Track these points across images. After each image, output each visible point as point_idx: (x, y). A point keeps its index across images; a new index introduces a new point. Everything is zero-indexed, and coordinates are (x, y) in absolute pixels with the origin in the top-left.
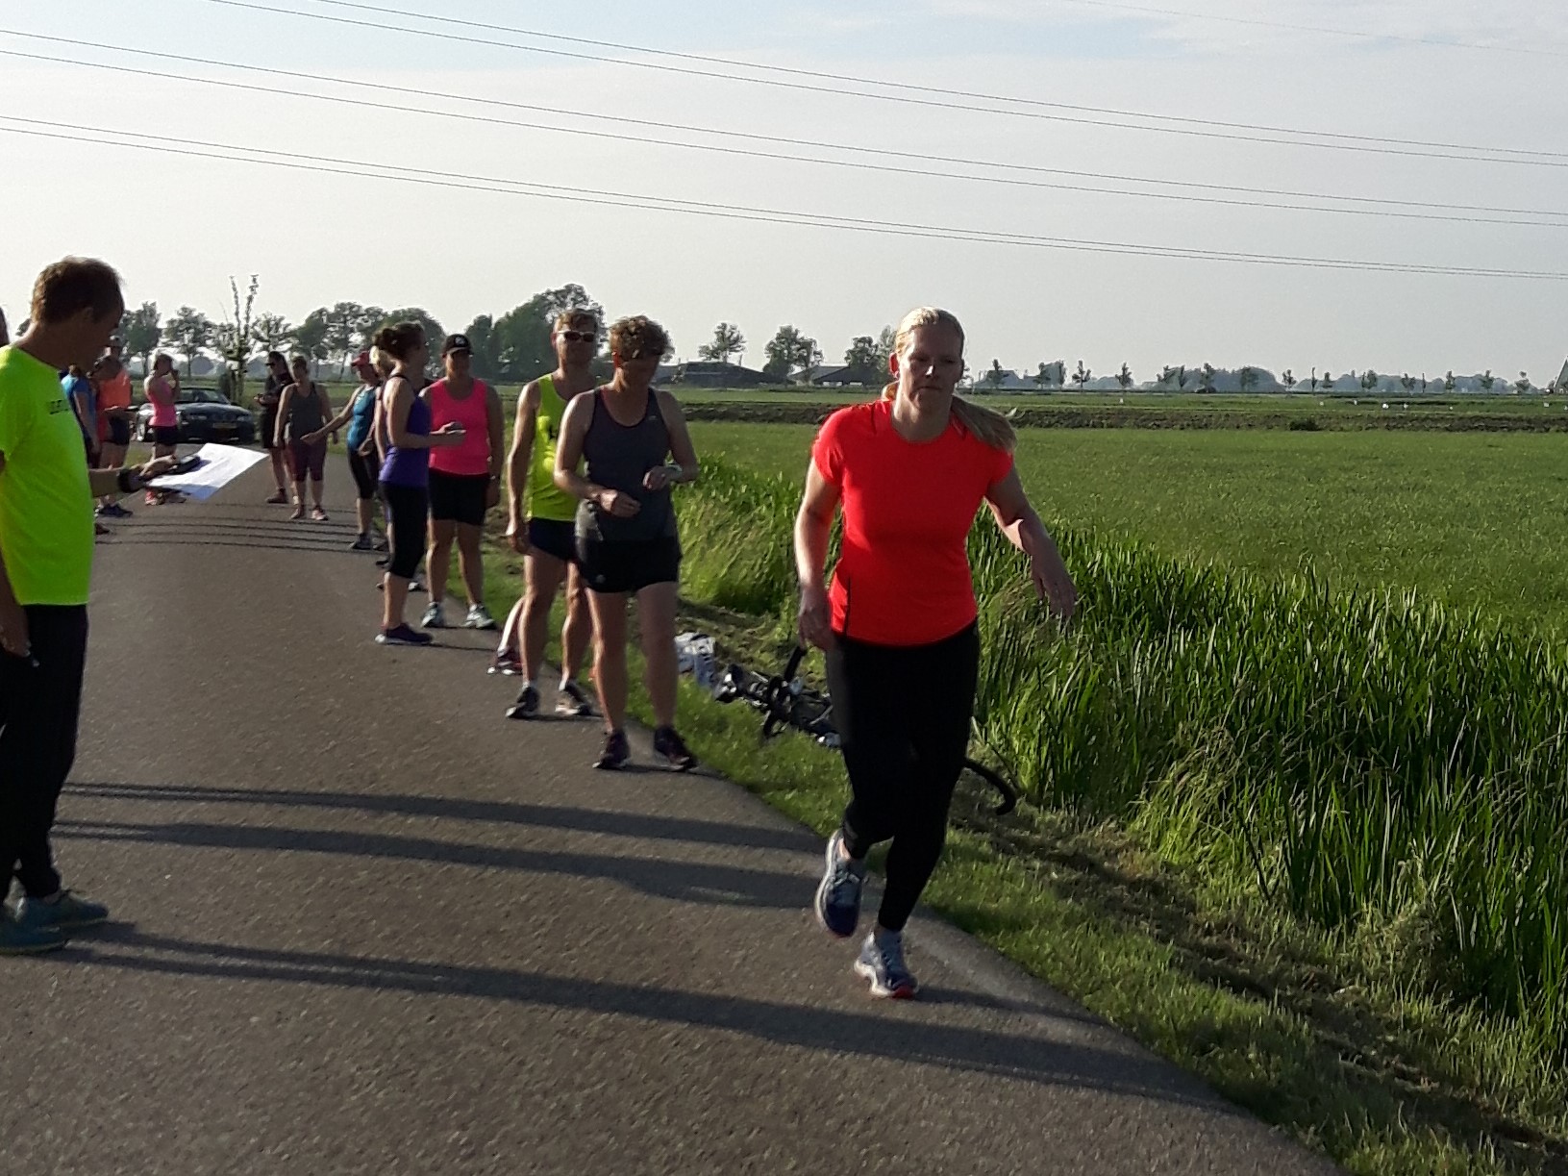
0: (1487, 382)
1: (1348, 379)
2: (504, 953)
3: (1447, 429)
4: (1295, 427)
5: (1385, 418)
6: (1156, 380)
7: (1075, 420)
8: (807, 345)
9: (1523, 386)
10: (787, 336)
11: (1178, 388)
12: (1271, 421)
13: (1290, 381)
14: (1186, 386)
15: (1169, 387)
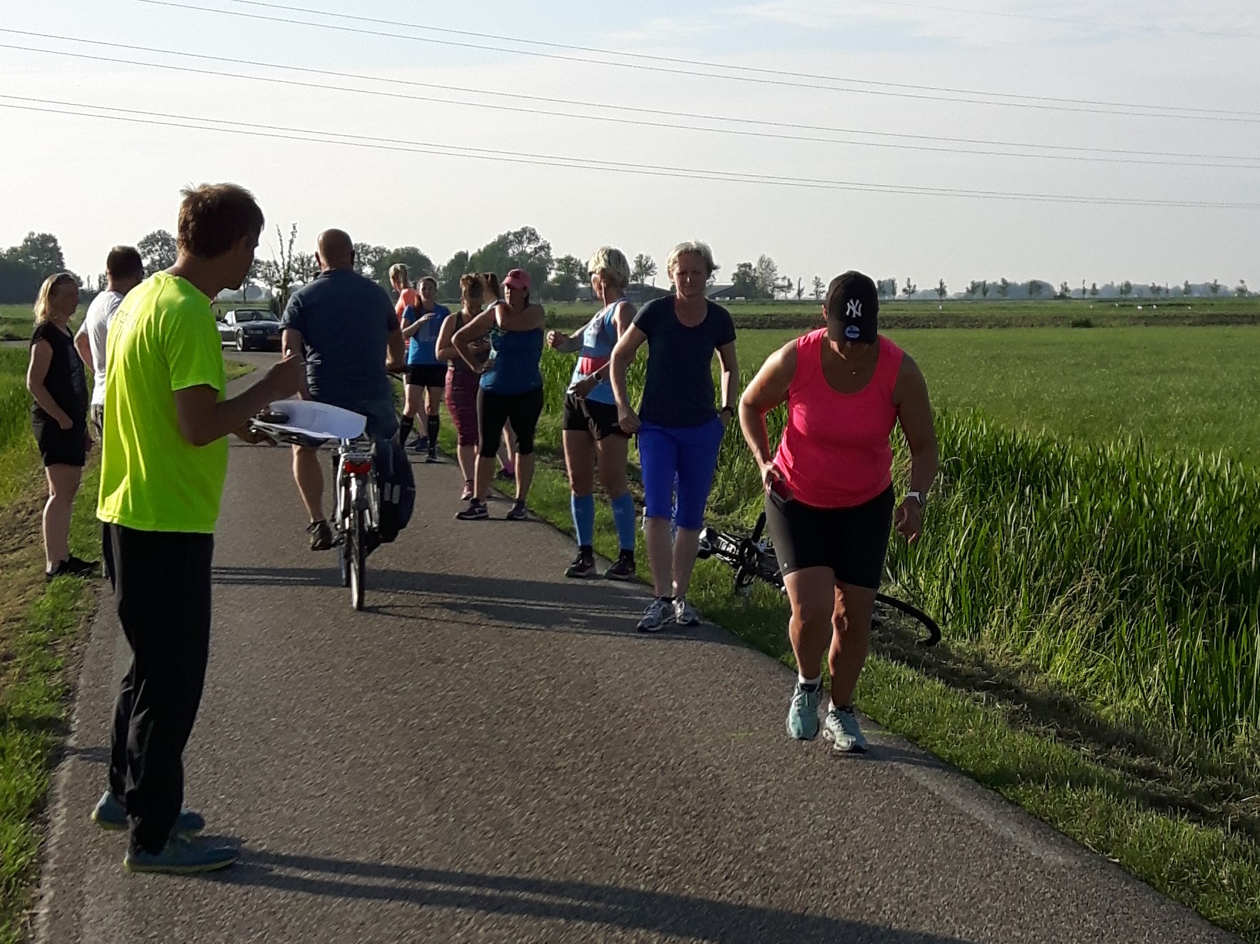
0: (1215, 288)
1: (1109, 288)
4: (1075, 325)
5: (1138, 316)
6: (965, 291)
9: (1242, 291)
11: (982, 296)
12: (1057, 321)
13: (1066, 290)
14: (988, 295)
15: (975, 297)
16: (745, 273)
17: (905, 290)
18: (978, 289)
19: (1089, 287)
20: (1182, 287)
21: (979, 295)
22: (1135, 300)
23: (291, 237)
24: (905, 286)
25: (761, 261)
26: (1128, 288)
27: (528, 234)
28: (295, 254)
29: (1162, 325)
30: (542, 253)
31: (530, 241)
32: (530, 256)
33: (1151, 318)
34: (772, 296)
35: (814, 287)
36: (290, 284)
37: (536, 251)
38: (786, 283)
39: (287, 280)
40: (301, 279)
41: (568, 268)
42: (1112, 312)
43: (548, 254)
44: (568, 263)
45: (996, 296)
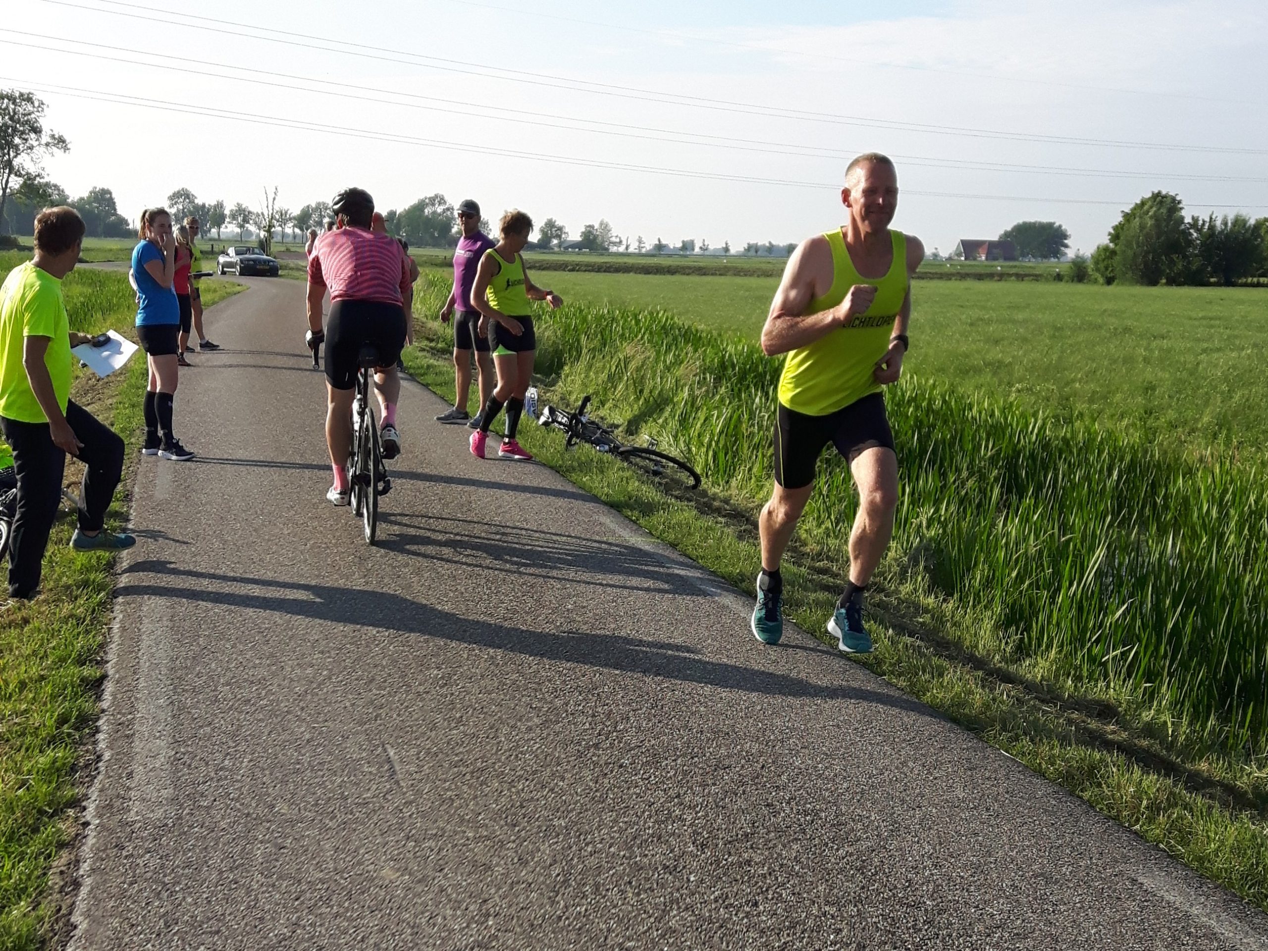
6: (743, 250)
7: (701, 271)
8: (560, 229)
9: (935, 255)
10: (550, 224)
11: (754, 254)
14: (759, 253)
15: (750, 254)
16: (590, 232)
17: (701, 248)
18: (753, 249)
21: (752, 253)
23: (274, 195)
24: (701, 245)
25: (601, 224)
27: (439, 199)
28: (277, 208)
30: (449, 213)
31: (440, 204)
32: (440, 215)
34: (607, 249)
35: (637, 244)
36: (273, 230)
37: (444, 211)
38: (618, 240)
39: (271, 226)
40: (280, 226)
45: (764, 253)
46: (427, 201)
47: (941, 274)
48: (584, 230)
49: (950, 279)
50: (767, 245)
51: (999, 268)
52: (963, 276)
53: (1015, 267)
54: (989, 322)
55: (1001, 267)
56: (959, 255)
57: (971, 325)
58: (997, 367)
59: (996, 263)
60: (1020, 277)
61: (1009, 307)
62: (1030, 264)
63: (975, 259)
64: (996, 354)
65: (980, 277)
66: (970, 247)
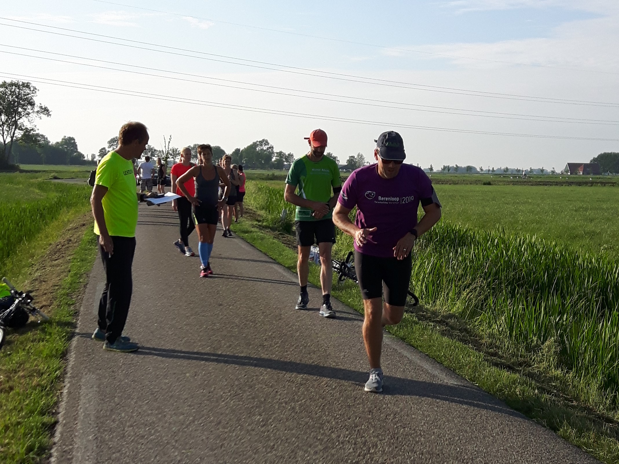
0: (542, 170)
1: (499, 169)
2: (266, 353)
3: (531, 185)
4: (485, 184)
5: (512, 181)
6: (441, 169)
9: (553, 172)
11: (447, 172)
12: (477, 182)
13: (482, 170)
14: (450, 171)
15: (445, 172)
16: (352, 160)
18: (446, 169)
19: (491, 169)
20: (529, 170)
21: (446, 171)
22: (510, 175)
23: (169, 140)
25: (358, 155)
26: (507, 170)
27: (265, 142)
28: (171, 147)
29: (520, 185)
30: (270, 150)
31: (265, 145)
32: (265, 151)
33: (515, 182)
36: (168, 160)
37: (268, 149)
39: (167, 158)
40: (173, 158)
41: (280, 156)
42: (499, 179)
43: (272, 150)
44: (280, 154)
45: (453, 172)
46: (258, 143)
47: (557, 182)
48: (348, 159)
49: (562, 185)
50: (455, 166)
51: (591, 179)
52: (570, 184)
53: (600, 178)
54: (586, 209)
55: (592, 178)
56: (567, 172)
57: (576, 211)
58: (592, 235)
59: (589, 176)
60: (604, 184)
61: (597, 201)
62: (609, 177)
63: (576, 174)
64: (591, 227)
65: (580, 184)
66: (573, 167)
